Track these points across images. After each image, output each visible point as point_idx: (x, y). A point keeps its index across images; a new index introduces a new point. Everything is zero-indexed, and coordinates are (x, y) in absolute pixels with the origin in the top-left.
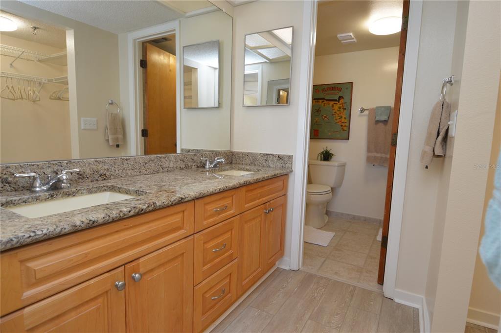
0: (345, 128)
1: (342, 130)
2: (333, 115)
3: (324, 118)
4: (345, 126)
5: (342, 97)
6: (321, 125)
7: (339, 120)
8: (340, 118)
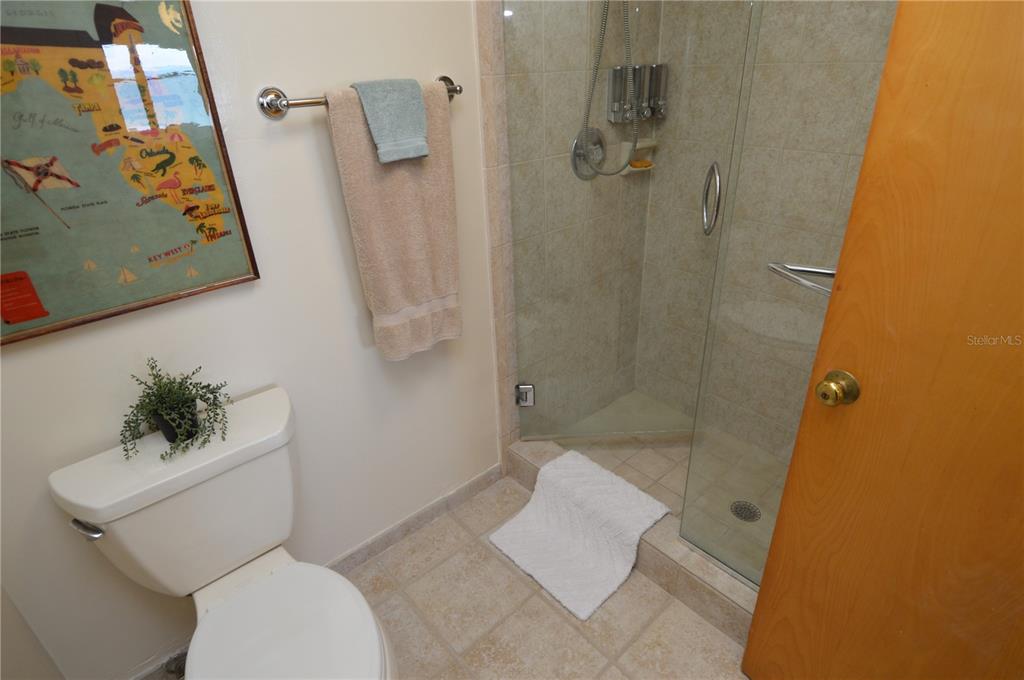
0: (220, 222)
1: (200, 237)
2: (98, 149)
3: (30, 178)
4: (214, 210)
5: (120, 12)
6: (33, 231)
7: (158, 178)
8: (162, 167)
